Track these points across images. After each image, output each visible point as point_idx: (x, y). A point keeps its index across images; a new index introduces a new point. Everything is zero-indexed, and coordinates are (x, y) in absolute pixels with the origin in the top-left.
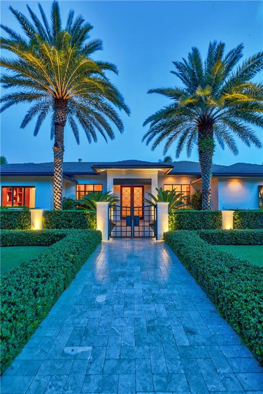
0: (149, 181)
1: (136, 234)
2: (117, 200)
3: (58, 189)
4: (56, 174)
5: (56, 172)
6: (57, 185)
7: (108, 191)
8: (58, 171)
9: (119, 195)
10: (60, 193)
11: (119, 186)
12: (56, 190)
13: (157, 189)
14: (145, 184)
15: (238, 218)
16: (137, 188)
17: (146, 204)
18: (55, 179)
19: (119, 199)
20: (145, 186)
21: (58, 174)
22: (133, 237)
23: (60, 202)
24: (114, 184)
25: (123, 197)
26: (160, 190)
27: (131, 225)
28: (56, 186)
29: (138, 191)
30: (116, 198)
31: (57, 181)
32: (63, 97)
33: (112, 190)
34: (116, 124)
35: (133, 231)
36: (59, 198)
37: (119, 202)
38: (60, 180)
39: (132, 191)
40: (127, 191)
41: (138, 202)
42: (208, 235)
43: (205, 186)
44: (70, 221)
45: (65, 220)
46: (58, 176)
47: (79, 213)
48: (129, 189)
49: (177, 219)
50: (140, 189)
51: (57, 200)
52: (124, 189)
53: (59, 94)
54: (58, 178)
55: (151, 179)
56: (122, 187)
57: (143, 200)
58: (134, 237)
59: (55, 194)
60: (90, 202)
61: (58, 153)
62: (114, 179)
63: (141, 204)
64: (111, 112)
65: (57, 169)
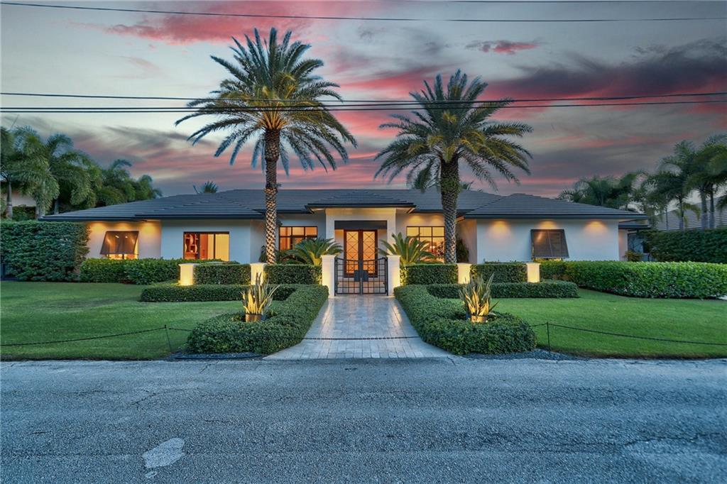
0: (384, 223)
1: (365, 290)
2: (340, 251)
3: (272, 239)
4: (270, 221)
5: (269, 219)
6: (271, 234)
7: (327, 238)
8: (271, 218)
9: (342, 244)
10: (274, 244)
11: (343, 231)
12: (270, 240)
13: (393, 236)
14: (379, 227)
15: (476, 272)
16: (367, 233)
17: (380, 256)
18: (268, 227)
19: (342, 249)
20: (379, 231)
21: (272, 220)
22: (361, 293)
23: (273, 254)
24: (335, 229)
25: (347, 244)
26: (399, 238)
27: (359, 281)
28: (269, 235)
29: (368, 236)
30: (339, 248)
31: (270, 229)
32: (276, 127)
33: (333, 236)
34: (339, 151)
35: (361, 287)
36: (273, 250)
37: (343, 254)
38: (274, 228)
39: (361, 237)
40: (353, 236)
41: (369, 254)
42: (438, 289)
43: (448, 234)
44: (293, 276)
45: (288, 275)
46: (272, 224)
47: (303, 268)
48: (355, 235)
49: (409, 274)
50: (372, 234)
51: (271, 253)
52: (349, 234)
53: (272, 124)
54: (272, 226)
55: (386, 221)
56: (345, 231)
57: (376, 250)
58: (363, 294)
59: (268, 245)
60: (305, 253)
61: (271, 196)
62: (335, 222)
63: (374, 255)
64: (333, 138)
65: (271, 216)
